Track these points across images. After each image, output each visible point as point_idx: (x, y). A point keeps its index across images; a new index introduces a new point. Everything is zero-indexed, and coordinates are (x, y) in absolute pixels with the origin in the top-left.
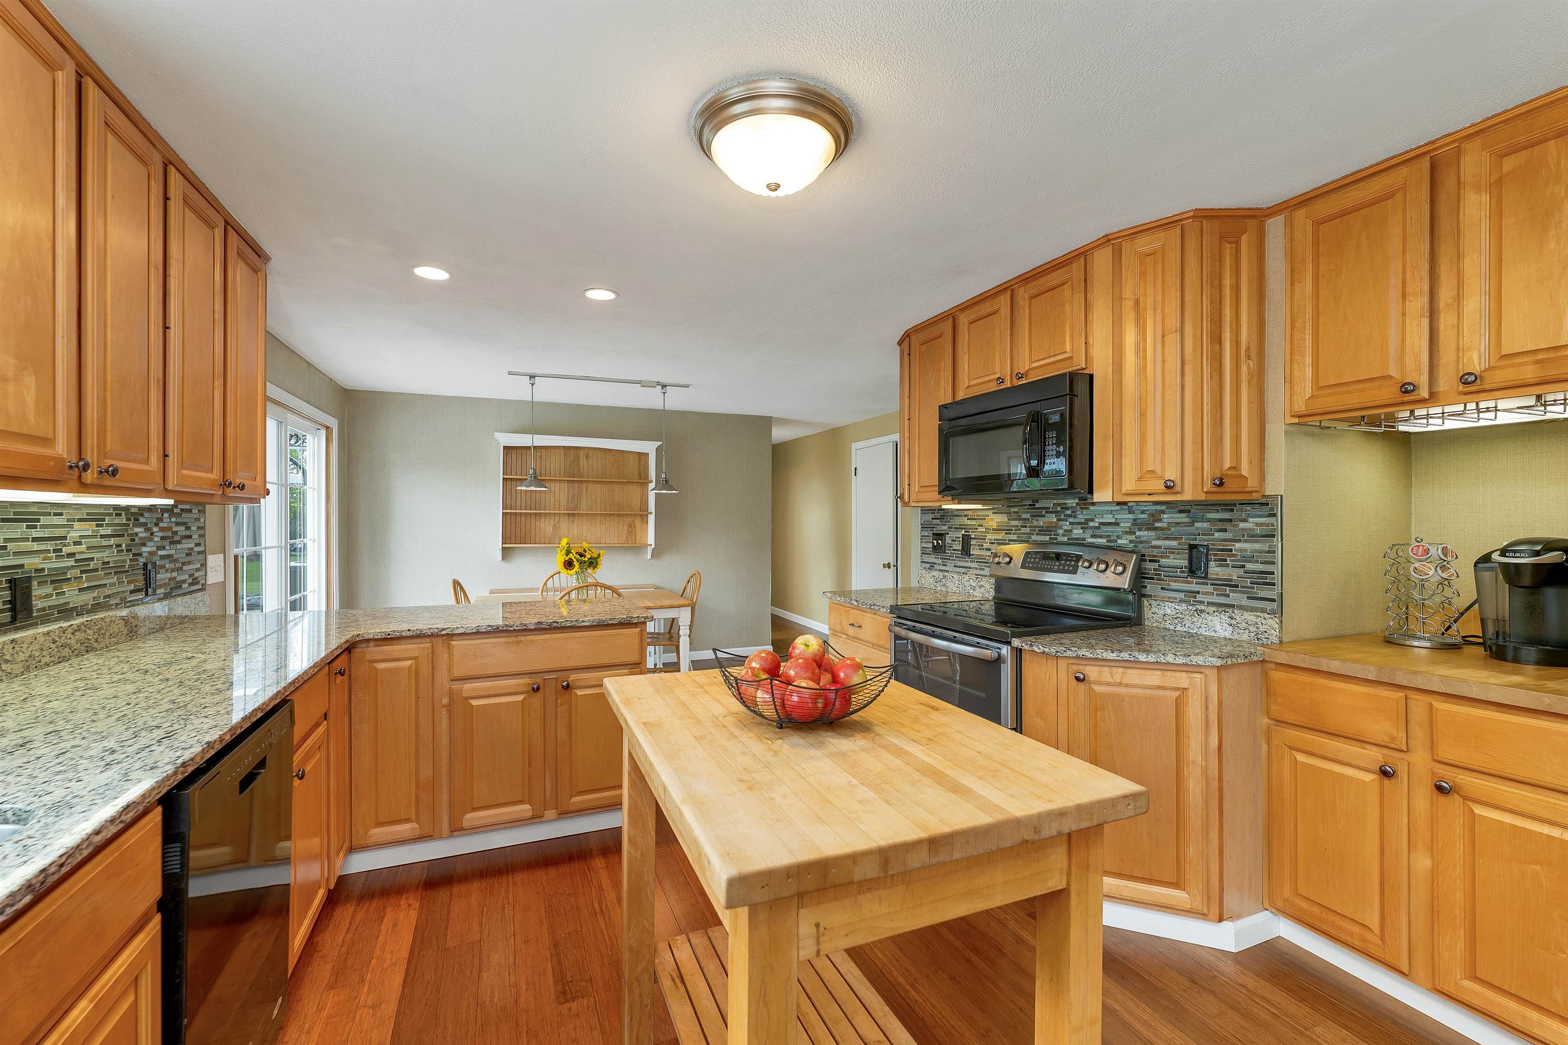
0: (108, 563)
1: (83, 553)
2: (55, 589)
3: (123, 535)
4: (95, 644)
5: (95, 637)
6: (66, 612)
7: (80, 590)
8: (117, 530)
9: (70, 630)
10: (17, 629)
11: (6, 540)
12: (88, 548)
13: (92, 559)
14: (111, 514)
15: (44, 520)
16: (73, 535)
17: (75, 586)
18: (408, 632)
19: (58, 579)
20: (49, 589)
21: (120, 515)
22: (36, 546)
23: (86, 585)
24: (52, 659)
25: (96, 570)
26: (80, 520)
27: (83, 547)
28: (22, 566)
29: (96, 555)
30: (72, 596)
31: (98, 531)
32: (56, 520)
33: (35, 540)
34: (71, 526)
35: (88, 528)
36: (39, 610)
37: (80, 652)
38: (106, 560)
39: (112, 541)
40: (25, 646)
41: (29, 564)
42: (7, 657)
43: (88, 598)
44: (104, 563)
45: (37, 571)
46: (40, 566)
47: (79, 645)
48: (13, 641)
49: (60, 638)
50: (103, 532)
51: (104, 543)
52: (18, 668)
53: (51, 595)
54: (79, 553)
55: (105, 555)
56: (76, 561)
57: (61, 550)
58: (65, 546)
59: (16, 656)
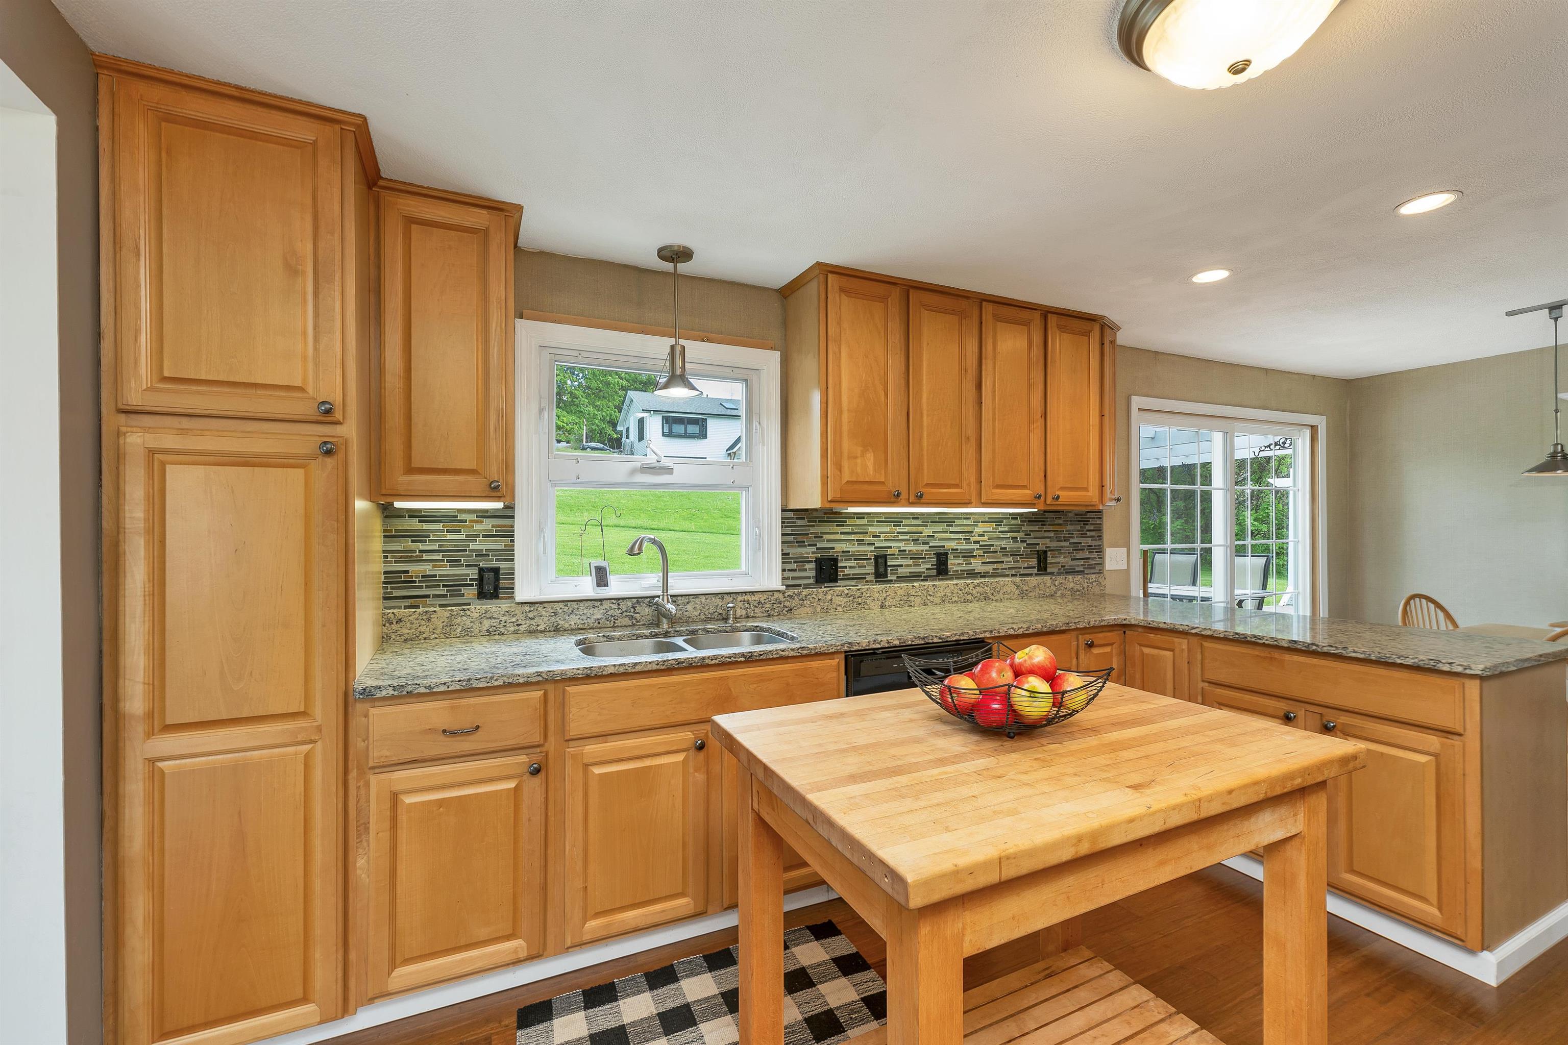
0: (1006, 548)
1: (986, 541)
2: (964, 561)
3: (1019, 532)
4: (992, 597)
5: (992, 591)
6: (972, 574)
7: (983, 563)
8: (1011, 528)
9: (972, 585)
10: (940, 580)
11: (934, 532)
12: (989, 539)
13: (993, 545)
14: (1009, 518)
15: (957, 522)
16: (978, 530)
17: (980, 560)
18: (1164, 625)
19: (968, 555)
20: (961, 560)
21: (1017, 518)
22: (952, 536)
23: (987, 561)
24: (960, 599)
25: (996, 552)
26: (982, 522)
27: (986, 538)
28: (944, 546)
29: (995, 543)
30: (977, 565)
31: (998, 528)
32: (965, 522)
33: (951, 532)
34: (977, 526)
35: (989, 527)
36: (953, 571)
37: (979, 599)
38: (1003, 546)
39: (1008, 535)
40: (942, 589)
41: (947, 546)
42: (931, 593)
43: (989, 568)
44: (1001, 548)
45: (953, 550)
46: (955, 548)
47: (979, 594)
48: (933, 585)
49: (965, 588)
50: (1000, 529)
51: (1002, 536)
52: (937, 600)
53: (962, 564)
54: (982, 541)
55: (1003, 543)
56: (980, 546)
57: (969, 539)
58: (972, 536)
59: (936, 593)
